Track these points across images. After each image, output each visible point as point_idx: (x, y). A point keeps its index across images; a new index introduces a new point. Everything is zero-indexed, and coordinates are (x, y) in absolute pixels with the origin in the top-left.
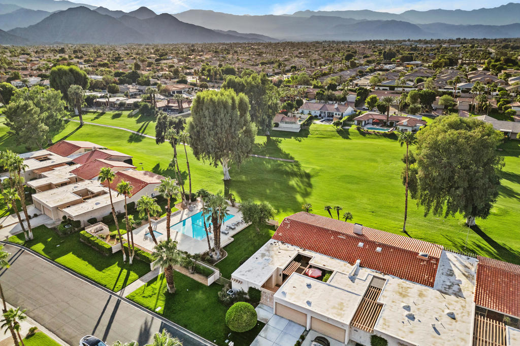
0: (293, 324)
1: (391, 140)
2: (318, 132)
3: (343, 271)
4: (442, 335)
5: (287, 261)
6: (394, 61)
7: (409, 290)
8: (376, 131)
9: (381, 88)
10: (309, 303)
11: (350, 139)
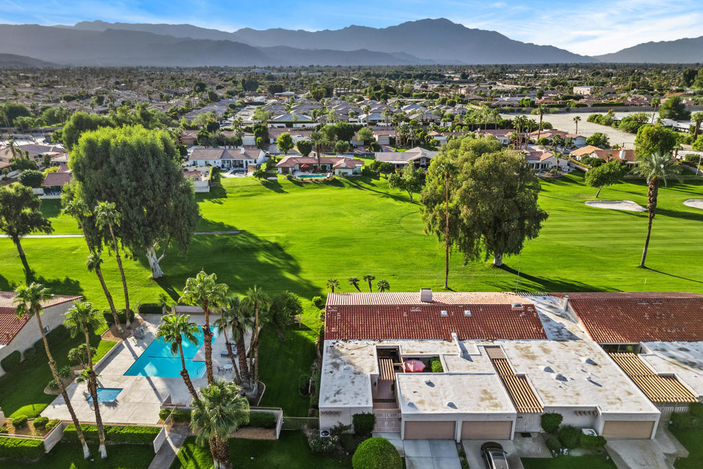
0: (436, 442)
1: (336, 188)
2: (237, 189)
3: (448, 352)
4: (605, 386)
5: (374, 361)
6: (260, 92)
7: (529, 348)
8: (314, 179)
9: (276, 125)
10: (451, 405)
11: (287, 192)
